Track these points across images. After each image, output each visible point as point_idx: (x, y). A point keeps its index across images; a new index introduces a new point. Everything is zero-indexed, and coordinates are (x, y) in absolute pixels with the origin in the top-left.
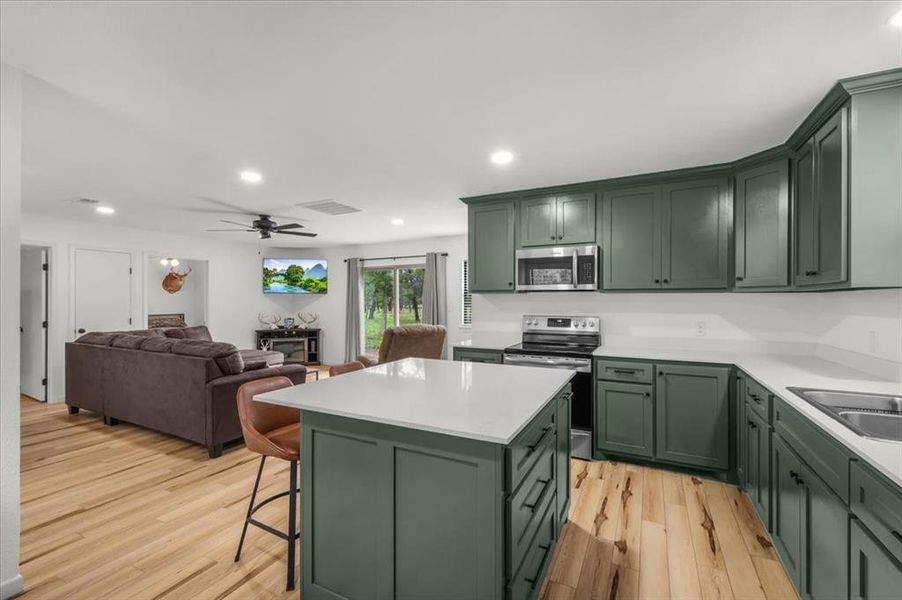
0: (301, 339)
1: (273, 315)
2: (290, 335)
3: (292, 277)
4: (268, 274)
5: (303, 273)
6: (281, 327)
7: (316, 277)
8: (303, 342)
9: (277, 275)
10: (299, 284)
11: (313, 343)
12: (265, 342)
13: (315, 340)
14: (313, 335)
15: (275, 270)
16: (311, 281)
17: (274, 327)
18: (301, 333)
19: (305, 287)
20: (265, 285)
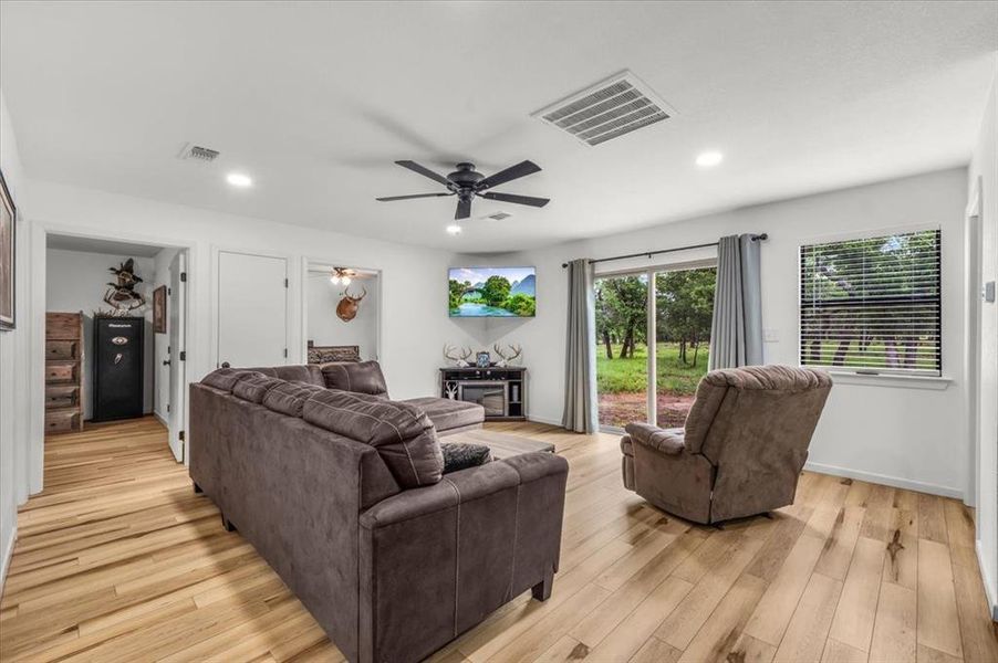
0: (499, 383)
1: (462, 347)
2: (483, 376)
3: (493, 294)
4: (456, 290)
5: (509, 288)
6: (471, 365)
7: (527, 295)
8: (502, 387)
9: (471, 291)
10: (503, 304)
11: (515, 387)
12: (452, 385)
13: (519, 384)
14: (515, 377)
15: (468, 283)
16: (521, 300)
17: (463, 364)
18: (499, 374)
19: (512, 309)
20: (453, 306)
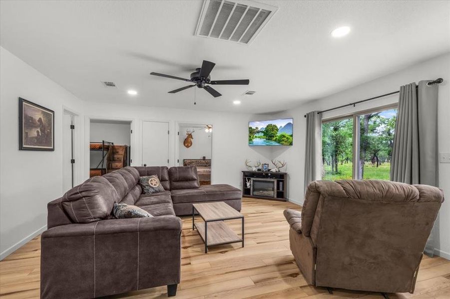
0: (272, 180)
1: (255, 160)
2: (266, 176)
3: (269, 133)
4: (252, 132)
5: (277, 130)
6: (259, 170)
7: (287, 134)
8: (273, 182)
9: (258, 132)
10: (274, 138)
11: (281, 183)
12: (249, 179)
13: (283, 181)
14: (281, 178)
15: (257, 128)
16: (284, 136)
17: (254, 169)
18: (274, 175)
19: (279, 141)
20: (250, 140)
